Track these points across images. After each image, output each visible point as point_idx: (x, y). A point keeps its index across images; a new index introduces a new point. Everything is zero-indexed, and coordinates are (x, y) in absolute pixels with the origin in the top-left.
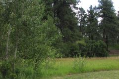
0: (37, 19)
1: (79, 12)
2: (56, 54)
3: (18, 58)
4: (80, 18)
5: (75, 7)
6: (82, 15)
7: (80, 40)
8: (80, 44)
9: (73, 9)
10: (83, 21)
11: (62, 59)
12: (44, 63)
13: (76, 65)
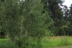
0: (39, 13)
1: (64, 8)
2: (50, 34)
3: (28, 36)
4: (64, 12)
5: (61, 5)
6: (66, 10)
7: (65, 25)
8: (64, 28)
9: (60, 6)
10: (66, 14)
11: (54, 37)
12: (43, 40)
13: (62, 41)
